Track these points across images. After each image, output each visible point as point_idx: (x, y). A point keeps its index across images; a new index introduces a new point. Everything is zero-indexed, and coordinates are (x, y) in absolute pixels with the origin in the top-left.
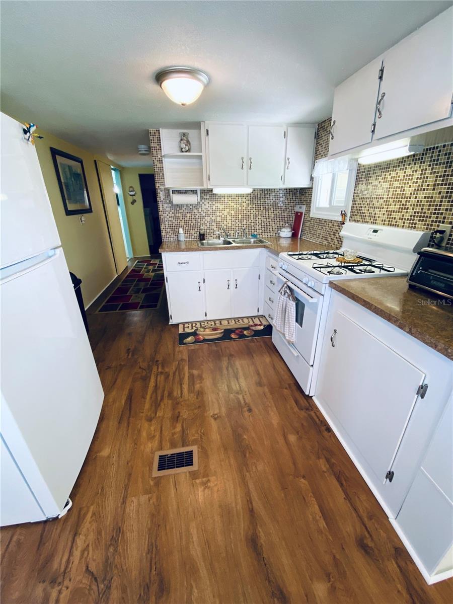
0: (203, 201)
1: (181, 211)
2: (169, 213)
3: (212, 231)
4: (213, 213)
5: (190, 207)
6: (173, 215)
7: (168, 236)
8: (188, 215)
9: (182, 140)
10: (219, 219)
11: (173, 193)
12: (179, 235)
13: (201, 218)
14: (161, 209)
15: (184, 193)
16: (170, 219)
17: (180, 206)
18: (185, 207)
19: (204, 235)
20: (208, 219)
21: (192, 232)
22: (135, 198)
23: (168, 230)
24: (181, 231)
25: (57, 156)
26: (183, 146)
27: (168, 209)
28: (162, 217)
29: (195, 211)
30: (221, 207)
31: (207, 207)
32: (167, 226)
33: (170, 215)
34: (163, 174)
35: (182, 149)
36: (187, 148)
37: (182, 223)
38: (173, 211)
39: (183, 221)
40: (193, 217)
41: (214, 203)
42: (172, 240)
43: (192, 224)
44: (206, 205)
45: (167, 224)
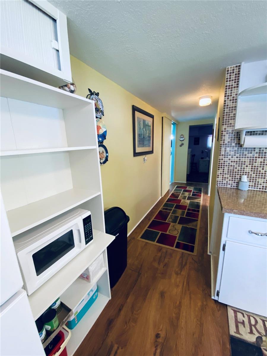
1: (250, 155)
2: (232, 157)
6: (236, 159)
7: (224, 182)
8: (259, 160)
11: (246, 135)
12: (240, 183)
14: (223, 153)
15: (259, 134)
16: (233, 164)
18: (257, 150)
22: (183, 142)
23: (226, 176)
24: (245, 178)
25: (136, 112)
27: (232, 153)
28: (222, 161)
32: (226, 171)
33: (233, 160)
34: (234, 114)
37: (248, 170)
38: (238, 155)
39: (250, 167)
42: (229, 186)
45: (226, 168)
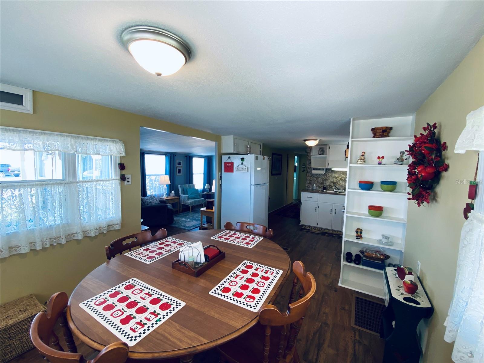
0: (328, 173)
1: (316, 177)
3: (331, 187)
4: (332, 178)
5: (320, 175)
6: (312, 178)
8: (319, 178)
9: (319, 150)
10: (335, 181)
11: (313, 169)
12: (313, 186)
13: (326, 180)
14: (307, 175)
15: (318, 170)
17: (316, 175)
18: (318, 175)
19: (325, 188)
20: (329, 181)
21: (321, 186)
23: (309, 184)
24: (315, 185)
25: (274, 155)
26: (320, 152)
28: (307, 179)
29: (323, 177)
30: (337, 176)
31: (329, 176)
34: (311, 162)
35: (319, 153)
36: (321, 153)
38: (312, 176)
39: (317, 181)
40: (322, 179)
41: (333, 174)
42: (310, 188)
43: (321, 183)
44: (329, 175)
45: (309, 181)
